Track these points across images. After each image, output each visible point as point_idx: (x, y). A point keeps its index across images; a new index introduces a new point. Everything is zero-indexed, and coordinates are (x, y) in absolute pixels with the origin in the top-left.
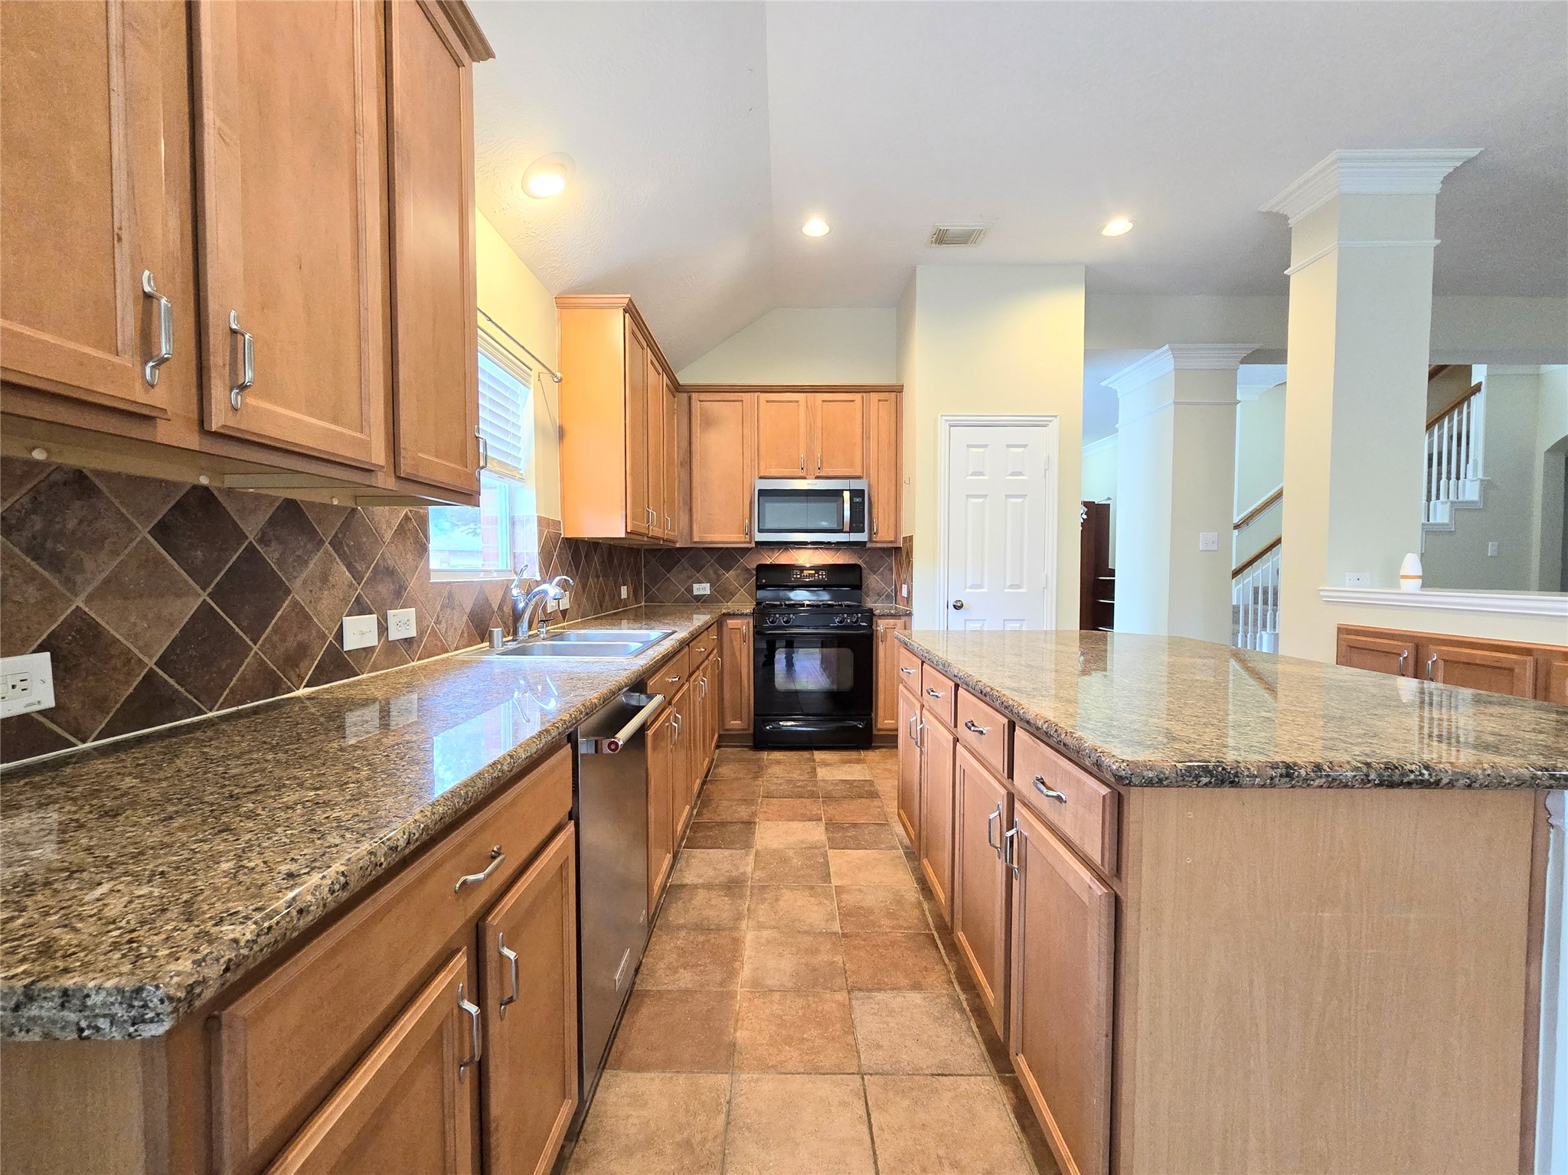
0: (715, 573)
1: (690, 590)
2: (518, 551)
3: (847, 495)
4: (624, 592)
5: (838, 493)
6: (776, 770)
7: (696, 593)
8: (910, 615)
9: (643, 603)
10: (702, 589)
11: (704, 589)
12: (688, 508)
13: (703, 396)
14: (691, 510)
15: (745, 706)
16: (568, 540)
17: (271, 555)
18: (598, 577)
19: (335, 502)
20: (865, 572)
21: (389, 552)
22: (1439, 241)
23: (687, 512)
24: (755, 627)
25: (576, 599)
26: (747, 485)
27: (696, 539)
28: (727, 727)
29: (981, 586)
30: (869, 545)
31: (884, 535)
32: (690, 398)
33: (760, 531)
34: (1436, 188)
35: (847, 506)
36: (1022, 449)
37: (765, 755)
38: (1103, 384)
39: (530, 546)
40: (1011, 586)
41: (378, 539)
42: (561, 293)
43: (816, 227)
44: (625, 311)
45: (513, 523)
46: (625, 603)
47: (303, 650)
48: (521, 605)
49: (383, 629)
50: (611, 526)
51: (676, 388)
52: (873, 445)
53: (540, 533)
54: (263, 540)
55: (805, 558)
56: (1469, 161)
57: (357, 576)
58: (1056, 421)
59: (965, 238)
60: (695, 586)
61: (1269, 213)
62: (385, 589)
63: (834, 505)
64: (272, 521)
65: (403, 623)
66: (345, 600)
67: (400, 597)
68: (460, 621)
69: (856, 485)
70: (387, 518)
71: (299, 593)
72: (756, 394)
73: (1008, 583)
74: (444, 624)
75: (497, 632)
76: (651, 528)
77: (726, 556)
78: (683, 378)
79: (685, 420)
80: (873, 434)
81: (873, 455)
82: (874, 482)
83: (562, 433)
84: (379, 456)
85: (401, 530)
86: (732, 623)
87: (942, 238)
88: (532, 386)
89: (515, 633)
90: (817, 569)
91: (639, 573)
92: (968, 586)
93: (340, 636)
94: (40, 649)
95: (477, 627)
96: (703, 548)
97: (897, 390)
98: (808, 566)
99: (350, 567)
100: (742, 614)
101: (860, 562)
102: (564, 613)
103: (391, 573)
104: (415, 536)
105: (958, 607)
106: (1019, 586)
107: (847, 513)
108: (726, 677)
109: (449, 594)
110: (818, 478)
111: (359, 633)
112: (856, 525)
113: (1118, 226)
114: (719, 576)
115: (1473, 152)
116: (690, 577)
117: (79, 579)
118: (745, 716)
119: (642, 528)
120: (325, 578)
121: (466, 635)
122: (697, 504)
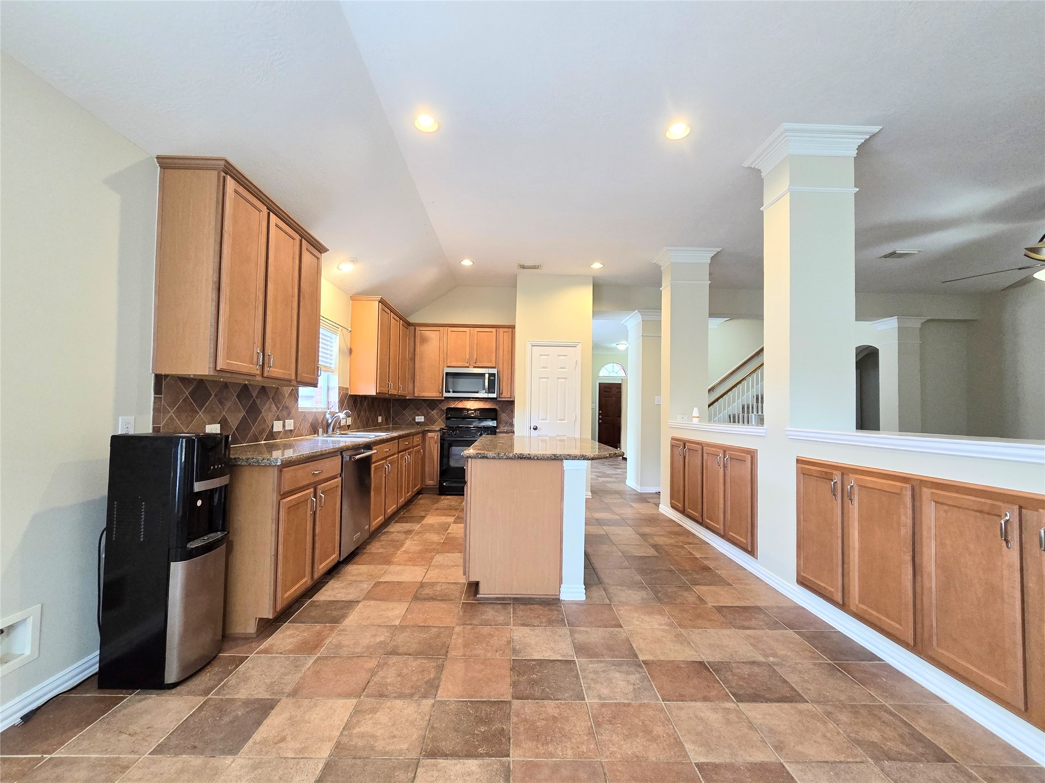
0: (427, 411)
1: (414, 419)
2: (330, 400)
3: (487, 376)
4: (380, 419)
5: (483, 375)
6: (445, 501)
7: (417, 421)
8: (513, 432)
9: (391, 425)
10: (420, 419)
11: (421, 419)
12: (412, 380)
13: (421, 329)
14: (414, 381)
15: (435, 476)
16: (351, 396)
17: (258, 402)
18: (366, 412)
19: (274, 386)
20: (499, 412)
21: (287, 401)
22: (710, 282)
23: (412, 382)
24: (441, 437)
25: (354, 421)
26: (441, 371)
27: (416, 395)
28: (427, 484)
29: (546, 419)
30: (499, 399)
31: (506, 396)
32: (415, 329)
33: (446, 392)
34: (709, 261)
35: (487, 381)
36: (565, 357)
37: (443, 497)
38: (622, 322)
39: (335, 398)
40: (560, 420)
41: (284, 397)
42: (354, 295)
43: (467, 263)
44: (379, 302)
45: (328, 389)
46: (380, 425)
47: (264, 430)
48: (330, 421)
49: (284, 426)
50: (370, 390)
51: (408, 324)
52: (501, 353)
53: (339, 393)
54: (257, 398)
55: (471, 405)
56: (719, 253)
57: (278, 408)
58: (580, 345)
59: (534, 267)
60: (417, 418)
62: (285, 413)
63: (481, 380)
64: (259, 392)
65: (290, 424)
66: (274, 416)
67: (289, 416)
68: (307, 426)
69: (494, 371)
70: (287, 390)
71: (264, 414)
72: (447, 328)
73: (558, 419)
74: (302, 426)
75: (320, 430)
76: (390, 390)
77: (432, 404)
78: (412, 320)
79: (412, 340)
80: (501, 348)
81: (501, 357)
82: (501, 370)
83: (351, 351)
85: (290, 394)
86: (430, 434)
87: (523, 267)
88: (338, 335)
89: (327, 432)
90: (475, 410)
91: (389, 410)
92: (540, 419)
93: (272, 427)
94: (218, 423)
95: (313, 429)
96: (422, 399)
97: (513, 327)
98: (472, 408)
99: (276, 405)
100: (435, 431)
101: (497, 407)
102: (349, 426)
103: (287, 408)
104: (295, 396)
105: (535, 429)
106: (563, 420)
107: (487, 384)
108: (427, 460)
109: (304, 415)
110: (475, 367)
111: (278, 426)
112: (491, 389)
113: (597, 266)
114: (428, 413)
115: (719, 250)
116: (414, 413)
117: (225, 407)
118: (435, 479)
119: (385, 390)
120: (270, 408)
121: (309, 431)
122: (417, 378)
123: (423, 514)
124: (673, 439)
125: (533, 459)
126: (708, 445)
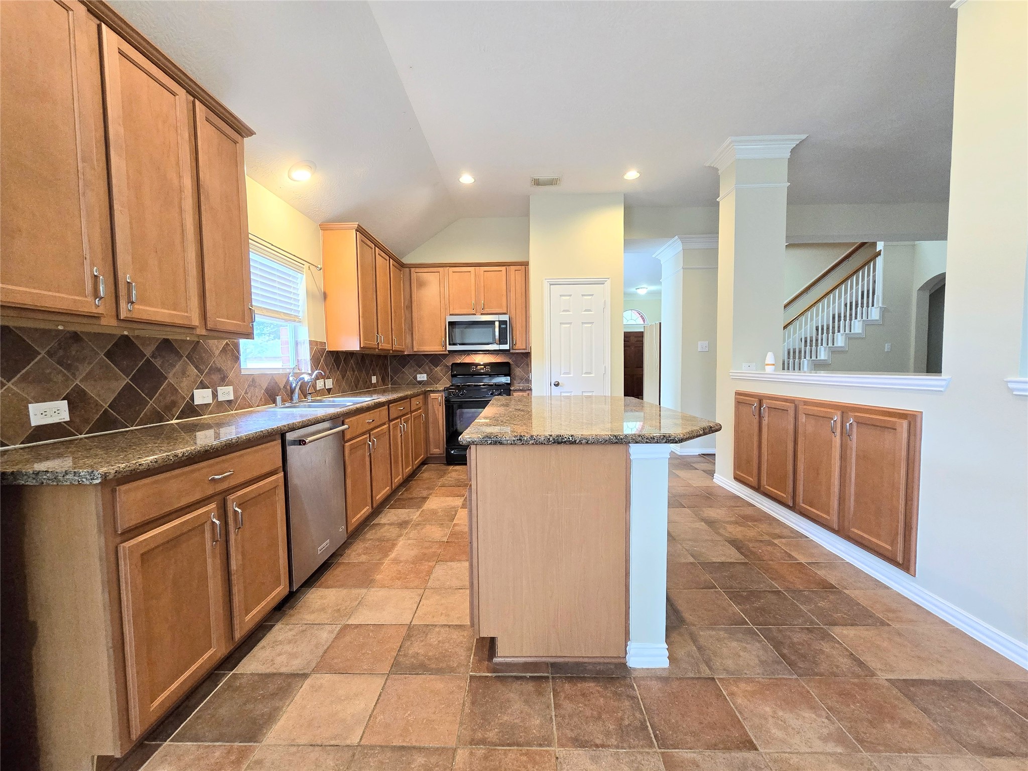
0: (430, 368)
1: (415, 378)
2: (299, 358)
3: (497, 324)
4: (374, 379)
5: (493, 323)
6: (454, 474)
7: (418, 379)
8: (531, 390)
9: (390, 386)
10: (422, 377)
12: (411, 333)
13: (418, 270)
14: (412, 334)
15: (442, 443)
16: (332, 353)
17: (157, 363)
18: (354, 371)
19: (188, 339)
20: (513, 367)
21: (218, 360)
22: (789, 184)
23: (410, 335)
24: (446, 397)
25: (337, 383)
26: (443, 320)
27: (415, 350)
28: (431, 453)
29: (569, 373)
30: (511, 351)
31: (520, 347)
32: (410, 270)
33: (450, 344)
34: (788, 155)
35: (497, 330)
36: (590, 297)
37: (451, 468)
38: (654, 256)
39: (306, 355)
40: (586, 373)
41: (211, 354)
42: (322, 223)
43: (467, 179)
44: (357, 230)
45: (297, 344)
46: (375, 386)
47: (174, 404)
48: (294, 385)
49: (215, 395)
50: (352, 344)
51: (401, 266)
52: (512, 295)
53: (311, 349)
54: (153, 356)
55: (480, 359)
56: (802, 142)
57: (201, 371)
58: (609, 281)
59: (552, 182)
60: (418, 376)
61: (709, 167)
62: (216, 377)
63: (491, 329)
64: (158, 348)
65: (226, 393)
66: (195, 382)
67: (224, 381)
68: (260, 393)
69: (505, 318)
70: (216, 346)
71: (171, 379)
72: (447, 268)
73: (584, 372)
74: (249, 394)
75: (279, 399)
76: (380, 344)
77: (435, 359)
78: (406, 260)
79: (407, 283)
80: (513, 289)
81: (513, 301)
82: (513, 316)
83: (325, 296)
84: (196, 321)
85: (224, 350)
86: (432, 395)
87: (537, 183)
88: (304, 273)
89: (292, 399)
90: (485, 365)
91: (386, 369)
92: (562, 373)
93: (192, 398)
94: (63, 399)
95: (270, 396)
96: (423, 355)
97: (526, 264)
98: (482, 363)
99: (196, 367)
100: (438, 391)
101: (510, 361)
102: (329, 390)
103: (219, 370)
104: (232, 353)
105: (557, 385)
106: (590, 373)
107: (497, 334)
108: (431, 426)
109: (253, 381)
110: (482, 314)
111: (202, 397)
112: (502, 340)
113: (632, 175)
114: (431, 370)
115: (803, 137)
116: (415, 371)
117: (77, 373)
118: (441, 446)
119: (373, 344)
120: (184, 373)
121: (263, 400)
122: (416, 329)
123: (425, 493)
124: (738, 394)
125: (580, 443)
126: (806, 403)
